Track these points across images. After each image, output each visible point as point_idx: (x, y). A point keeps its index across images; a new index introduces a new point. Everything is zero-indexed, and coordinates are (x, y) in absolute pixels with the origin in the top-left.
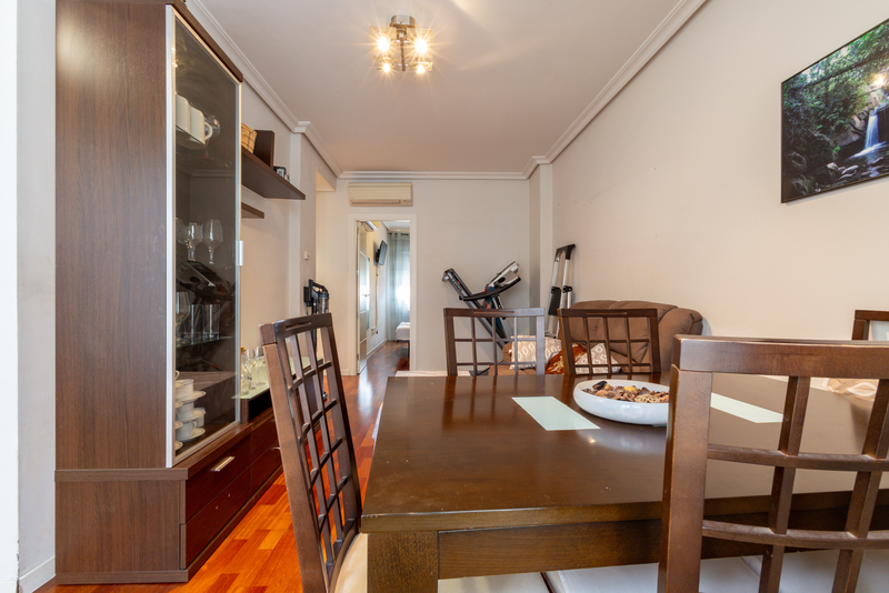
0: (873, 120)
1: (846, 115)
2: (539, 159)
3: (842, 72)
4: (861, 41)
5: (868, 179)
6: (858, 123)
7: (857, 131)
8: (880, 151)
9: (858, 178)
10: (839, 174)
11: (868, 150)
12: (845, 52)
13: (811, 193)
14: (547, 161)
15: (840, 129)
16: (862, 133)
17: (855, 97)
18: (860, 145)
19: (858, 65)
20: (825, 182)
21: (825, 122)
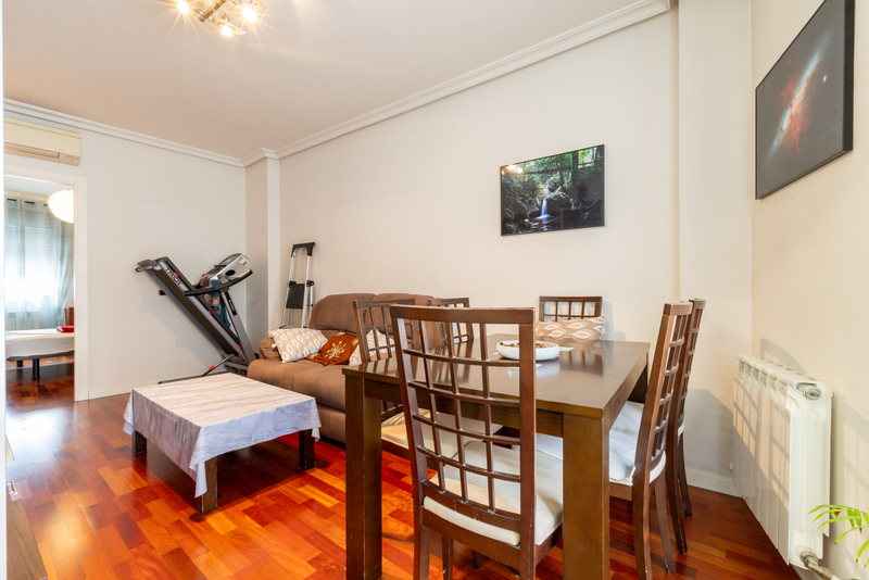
0: (545, 202)
1: (533, 196)
2: (268, 153)
3: (531, 173)
4: (540, 161)
5: (542, 231)
6: (539, 202)
7: (538, 206)
8: (548, 219)
9: (538, 230)
10: (530, 226)
11: (543, 217)
12: (532, 163)
13: (517, 233)
14: (276, 157)
15: (530, 202)
16: (540, 207)
17: (537, 189)
18: (539, 214)
19: (539, 173)
20: (524, 228)
21: (523, 196)
